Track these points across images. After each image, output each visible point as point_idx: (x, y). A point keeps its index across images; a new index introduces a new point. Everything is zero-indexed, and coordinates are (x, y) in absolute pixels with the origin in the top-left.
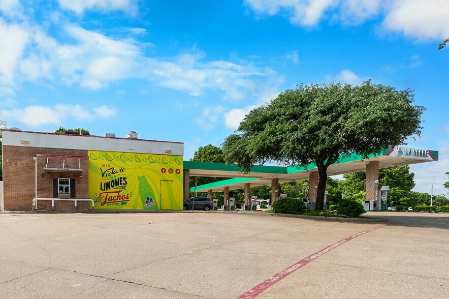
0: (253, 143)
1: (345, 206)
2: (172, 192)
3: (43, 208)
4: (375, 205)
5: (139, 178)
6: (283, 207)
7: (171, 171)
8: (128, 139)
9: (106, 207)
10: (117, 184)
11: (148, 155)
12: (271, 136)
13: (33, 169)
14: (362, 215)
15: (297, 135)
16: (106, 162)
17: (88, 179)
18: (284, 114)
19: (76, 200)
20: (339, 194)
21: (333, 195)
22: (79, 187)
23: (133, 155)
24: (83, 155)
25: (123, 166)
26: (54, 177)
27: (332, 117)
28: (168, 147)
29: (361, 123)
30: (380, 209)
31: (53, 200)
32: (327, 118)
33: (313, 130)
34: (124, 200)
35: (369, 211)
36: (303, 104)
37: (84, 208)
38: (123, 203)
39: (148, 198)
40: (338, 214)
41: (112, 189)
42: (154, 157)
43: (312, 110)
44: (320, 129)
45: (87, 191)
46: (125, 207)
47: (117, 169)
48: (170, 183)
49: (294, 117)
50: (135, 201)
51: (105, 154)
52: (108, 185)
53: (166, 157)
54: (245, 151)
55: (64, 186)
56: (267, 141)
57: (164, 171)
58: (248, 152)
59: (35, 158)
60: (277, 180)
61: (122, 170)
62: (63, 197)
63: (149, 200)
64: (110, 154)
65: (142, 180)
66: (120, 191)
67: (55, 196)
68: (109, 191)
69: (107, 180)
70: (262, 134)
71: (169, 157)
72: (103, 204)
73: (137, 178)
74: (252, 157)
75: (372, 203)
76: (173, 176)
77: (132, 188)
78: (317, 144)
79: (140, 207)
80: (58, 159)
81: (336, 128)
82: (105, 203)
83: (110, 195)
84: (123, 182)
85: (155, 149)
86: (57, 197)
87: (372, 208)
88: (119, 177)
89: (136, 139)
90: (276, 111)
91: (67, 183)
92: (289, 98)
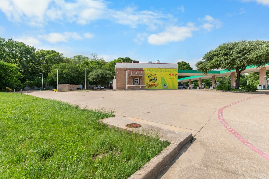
0: (209, 64)
1: (249, 87)
2: (174, 83)
3: (130, 89)
4: (264, 87)
5: (161, 78)
6: (222, 88)
7: (173, 75)
8: (156, 63)
9: (149, 88)
10: (153, 80)
11: (164, 69)
12: (216, 62)
13: (125, 75)
14: (257, 91)
15: (227, 61)
16: (150, 72)
17: (144, 78)
18: (221, 54)
19: (140, 86)
20: (246, 82)
21: (242, 82)
22: (141, 81)
23: (159, 69)
24: (141, 70)
25: (155, 73)
26: (133, 78)
27: (242, 54)
28: (172, 66)
29: (255, 57)
30: (267, 88)
31: (133, 86)
32: (240, 55)
33: (233, 60)
34: (156, 86)
35: (261, 89)
36: (230, 49)
37: (143, 89)
38: (156, 87)
39: (164, 85)
40: (246, 90)
41: (152, 82)
42: (167, 70)
43: (234, 51)
44: (237, 59)
45: (144, 82)
46: (156, 88)
47: (153, 74)
48: (173, 79)
49: (226, 54)
50: (160, 86)
51: (149, 69)
52: (150, 80)
53: (171, 69)
54: (205, 67)
55: (137, 81)
56: (214, 64)
57: (170, 75)
58: (207, 67)
59: (126, 72)
60: (215, 76)
61: (155, 75)
62: (136, 85)
63: (165, 85)
64: (151, 69)
65: (162, 78)
66: (154, 83)
67: (134, 84)
68: (150, 82)
69: (150, 78)
70: (212, 61)
71: (172, 69)
72: (148, 87)
73: (160, 78)
74: (208, 69)
75: (262, 86)
76: (174, 76)
77: (159, 81)
78: (235, 64)
79: (162, 88)
80: (135, 72)
81: (244, 59)
82: (149, 87)
83: (151, 84)
84: (156, 79)
85: (167, 67)
86: (134, 85)
87: (263, 88)
88: (154, 77)
89: (159, 63)
90: (218, 52)
91: (138, 80)
92: (223, 47)
